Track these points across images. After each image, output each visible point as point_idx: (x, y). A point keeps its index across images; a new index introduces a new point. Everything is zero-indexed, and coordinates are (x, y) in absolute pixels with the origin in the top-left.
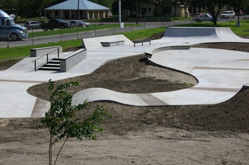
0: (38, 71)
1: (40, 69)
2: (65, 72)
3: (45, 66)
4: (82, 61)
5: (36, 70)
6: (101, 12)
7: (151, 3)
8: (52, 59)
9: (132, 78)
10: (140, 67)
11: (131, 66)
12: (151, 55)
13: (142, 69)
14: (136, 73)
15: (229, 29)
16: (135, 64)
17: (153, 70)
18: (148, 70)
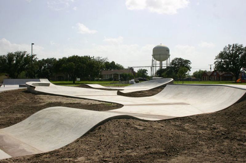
9: (39, 104)
10: (32, 96)
11: (23, 96)
12: (35, 87)
13: (36, 98)
14: (35, 100)
15: (47, 79)
16: (24, 94)
17: (48, 97)
18: (44, 98)
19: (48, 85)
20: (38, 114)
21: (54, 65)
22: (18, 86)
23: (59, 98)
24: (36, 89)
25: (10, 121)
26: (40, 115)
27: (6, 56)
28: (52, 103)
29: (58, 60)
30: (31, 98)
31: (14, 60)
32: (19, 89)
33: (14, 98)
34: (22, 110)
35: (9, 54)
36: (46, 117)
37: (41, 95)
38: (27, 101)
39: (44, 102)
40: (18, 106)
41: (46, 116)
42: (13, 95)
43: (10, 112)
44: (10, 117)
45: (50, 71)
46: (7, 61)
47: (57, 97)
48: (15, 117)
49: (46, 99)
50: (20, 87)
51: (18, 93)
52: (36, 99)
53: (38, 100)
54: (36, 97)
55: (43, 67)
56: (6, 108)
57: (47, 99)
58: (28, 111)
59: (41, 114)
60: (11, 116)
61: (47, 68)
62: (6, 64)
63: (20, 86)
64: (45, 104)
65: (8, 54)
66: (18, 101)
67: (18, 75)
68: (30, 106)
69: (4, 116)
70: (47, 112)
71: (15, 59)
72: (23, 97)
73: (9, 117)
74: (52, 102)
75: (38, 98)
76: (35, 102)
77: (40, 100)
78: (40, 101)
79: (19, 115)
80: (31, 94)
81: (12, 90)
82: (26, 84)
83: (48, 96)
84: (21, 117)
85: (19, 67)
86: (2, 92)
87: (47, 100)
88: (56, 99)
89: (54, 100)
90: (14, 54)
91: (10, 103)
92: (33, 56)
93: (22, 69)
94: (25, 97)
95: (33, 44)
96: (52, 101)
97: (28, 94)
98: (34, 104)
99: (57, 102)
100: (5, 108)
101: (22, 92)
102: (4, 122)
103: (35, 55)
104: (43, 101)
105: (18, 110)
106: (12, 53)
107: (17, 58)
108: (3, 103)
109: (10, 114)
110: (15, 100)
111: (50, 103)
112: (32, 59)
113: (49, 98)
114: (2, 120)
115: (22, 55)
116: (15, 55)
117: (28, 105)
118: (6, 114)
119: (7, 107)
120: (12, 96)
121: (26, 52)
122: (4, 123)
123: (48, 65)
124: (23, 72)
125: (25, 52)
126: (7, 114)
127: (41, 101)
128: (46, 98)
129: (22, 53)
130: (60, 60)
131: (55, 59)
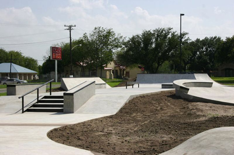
0: (26, 112)
1: (28, 110)
2: (73, 112)
3: (34, 106)
4: (91, 98)
5: (23, 112)
6: (29, 75)
7: (79, 66)
8: (43, 97)
9: (196, 118)
10: (184, 105)
11: (169, 104)
12: (188, 89)
13: (191, 107)
14: (188, 112)
15: (207, 75)
16: (171, 101)
17: (211, 107)
18: (204, 108)
19: (209, 85)
20: (198, 139)
21: (218, 49)
22: (160, 86)
23: (230, 109)
24: (190, 93)
25: (153, 148)
26: (201, 141)
27: (140, 36)
28: (217, 117)
29: (224, 40)
30: (182, 108)
31: (152, 43)
32: (162, 92)
33: (155, 108)
34: (170, 128)
35: (145, 32)
36: (214, 145)
37: (198, 103)
38: (176, 112)
39: (204, 116)
40: (162, 122)
41: (212, 143)
42: (154, 102)
43: (151, 132)
44: (152, 140)
45: (210, 59)
46: (142, 45)
47: (227, 106)
48: (160, 140)
49: (207, 110)
50: (163, 88)
51: (162, 99)
52: (191, 110)
53: (194, 111)
54: (191, 105)
55: (198, 53)
56: (145, 124)
57: (210, 110)
58: (179, 130)
59: (204, 139)
60: (153, 137)
61: (206, 55)
62: (140, 49)
63: (164, 86)
64: (207, 119)
65: (143, 32)
66: (162, 112)
67: (158, 67)
68: (182, 121)
69: (142, 137)
70: (214, 135)
71: (154, 40)
72: (169, 106)
73: (149, 139)
74: (219, 117)
75: (194, 108)
76: (190, 114)
77: (198, 111)
78: (198, 113)
79: (166, 138)
80: (182, 100)
81: (152, 93)
82: (173, 83)
83: (211, 104)
84: (169, 141)
85: (160, 54)
86: (137, 97)
87: (209, 112)
88: (226, 111)
89: (221, 112)
90: (152, 32)
91: (149, 114)
92: (182, 35)
93: (165, 57)
94: (172, 106)
95: (183, 15)
96: (217, 113)
97: (177, 101)
98: (188, 118)
99: (228, 117)
100: (143, 124)
101: (168, 96)
102: (144, 148)
103: (186, 34)
104: (202, 114)
105: (162, 128)
106: (149, 31)
107: (156, 40)
108: (139, 114)
109: (152, 134)
110: (156, 110)
111: (215, 118)
112: (181, 40)
113: (213, 108)
114: (141, 145)
115: (166, 33)
116: (153, 34)
117: (178, 120)
118: (145, 134)
119: (146, 122)
120: (152, 104)
121: (172, 29)
122: (144, 150)
123: (207, 49)
124: (167, 62)
125: (170, 29)
126: (147, 134)
127: (200, 113)
128: (207, 108)
129: (165, 31)
130: (228, 39)
131: (219, 39)
